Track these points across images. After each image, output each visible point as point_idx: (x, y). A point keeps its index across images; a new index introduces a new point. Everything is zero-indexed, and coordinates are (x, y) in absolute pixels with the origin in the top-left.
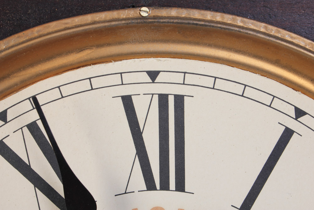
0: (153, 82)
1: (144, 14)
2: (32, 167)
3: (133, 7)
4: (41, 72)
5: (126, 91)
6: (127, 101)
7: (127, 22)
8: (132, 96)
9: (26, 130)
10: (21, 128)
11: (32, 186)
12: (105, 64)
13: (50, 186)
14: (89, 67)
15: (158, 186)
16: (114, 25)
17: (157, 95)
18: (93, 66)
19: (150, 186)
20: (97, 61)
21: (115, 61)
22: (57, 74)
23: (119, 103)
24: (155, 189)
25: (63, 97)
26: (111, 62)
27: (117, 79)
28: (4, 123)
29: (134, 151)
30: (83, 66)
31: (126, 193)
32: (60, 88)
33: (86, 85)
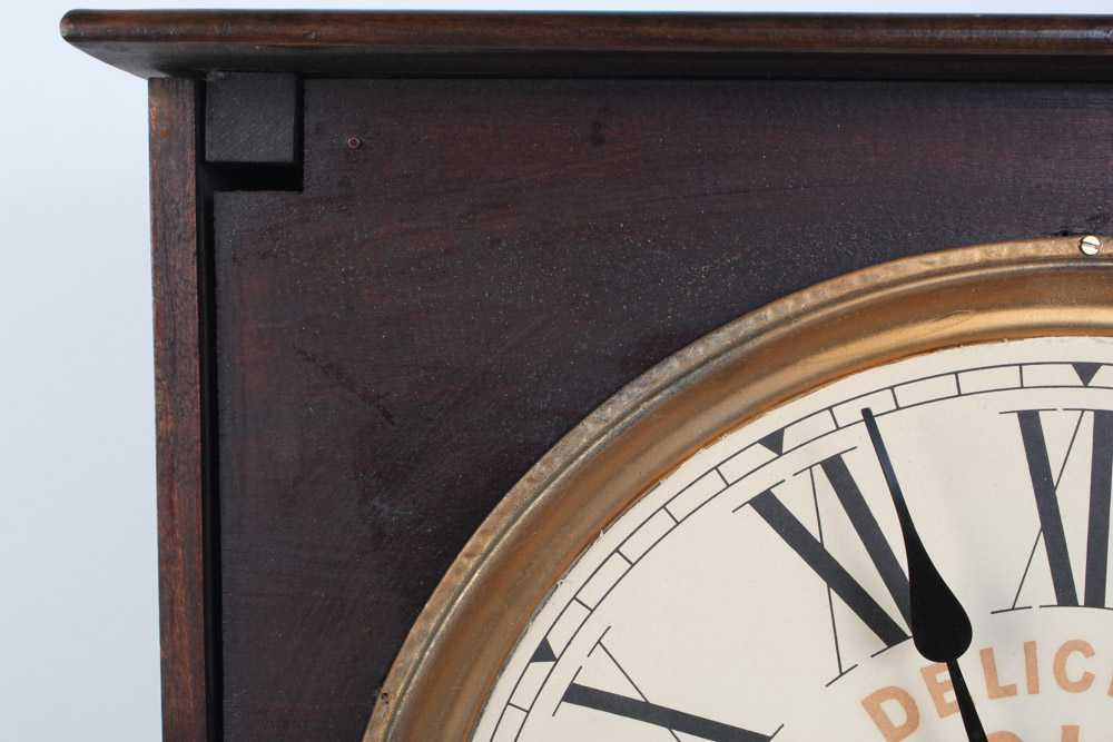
0: (1086, 386)
1: (1089, 250)
2: (828, 547)
3: (1065, 234)
4: (859, 356)
5: (1027, 401)
6: (1030, 423)
7: (1058, 265)
8: (1040, 413)
9: (819, 472)
10: (810, 468)
11: (824, 584)
12: (988, 345)
13: (859, 586)
14: (957, 350)
15: (1081, 599)
16: (1032, 270)
17: (1092, 413)
18: (965, 348)
19: (1065, 596)
20: (973, 339)
21: (1010, 339)
22: (890, 362)
23: (1013, 425)
24: (1074, 603)
25: (898, 408)
26: (1001, 340)
27: (1011, 377)
28: (776, 455)
29: (1038, 525)
30: (945, 348)
31: (1013, 609)
32: (895, 389)
33: (948, 386)
